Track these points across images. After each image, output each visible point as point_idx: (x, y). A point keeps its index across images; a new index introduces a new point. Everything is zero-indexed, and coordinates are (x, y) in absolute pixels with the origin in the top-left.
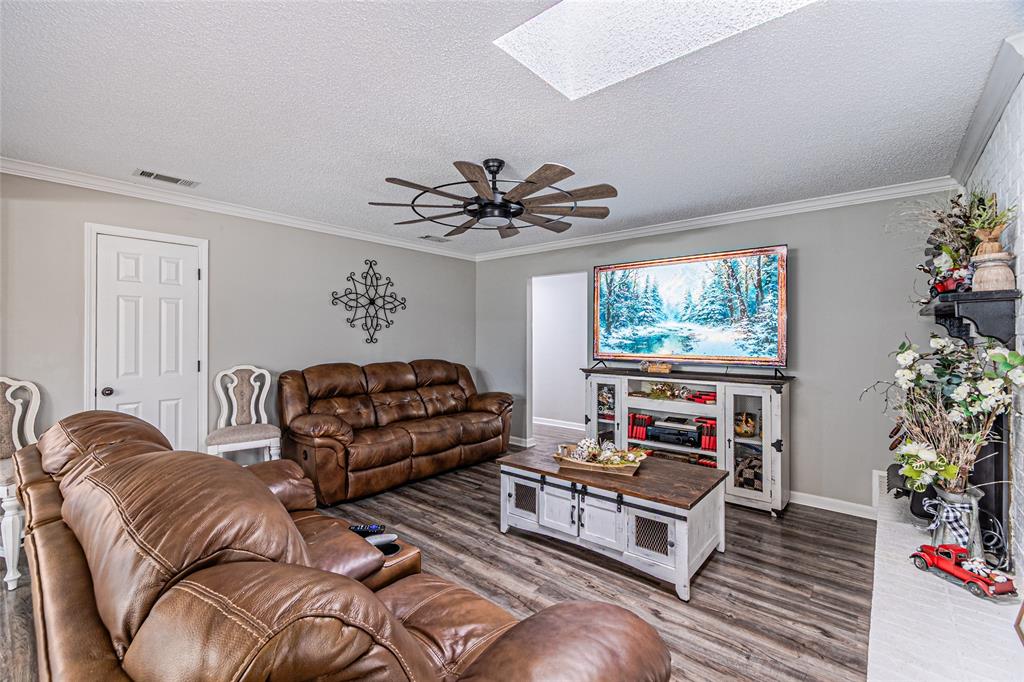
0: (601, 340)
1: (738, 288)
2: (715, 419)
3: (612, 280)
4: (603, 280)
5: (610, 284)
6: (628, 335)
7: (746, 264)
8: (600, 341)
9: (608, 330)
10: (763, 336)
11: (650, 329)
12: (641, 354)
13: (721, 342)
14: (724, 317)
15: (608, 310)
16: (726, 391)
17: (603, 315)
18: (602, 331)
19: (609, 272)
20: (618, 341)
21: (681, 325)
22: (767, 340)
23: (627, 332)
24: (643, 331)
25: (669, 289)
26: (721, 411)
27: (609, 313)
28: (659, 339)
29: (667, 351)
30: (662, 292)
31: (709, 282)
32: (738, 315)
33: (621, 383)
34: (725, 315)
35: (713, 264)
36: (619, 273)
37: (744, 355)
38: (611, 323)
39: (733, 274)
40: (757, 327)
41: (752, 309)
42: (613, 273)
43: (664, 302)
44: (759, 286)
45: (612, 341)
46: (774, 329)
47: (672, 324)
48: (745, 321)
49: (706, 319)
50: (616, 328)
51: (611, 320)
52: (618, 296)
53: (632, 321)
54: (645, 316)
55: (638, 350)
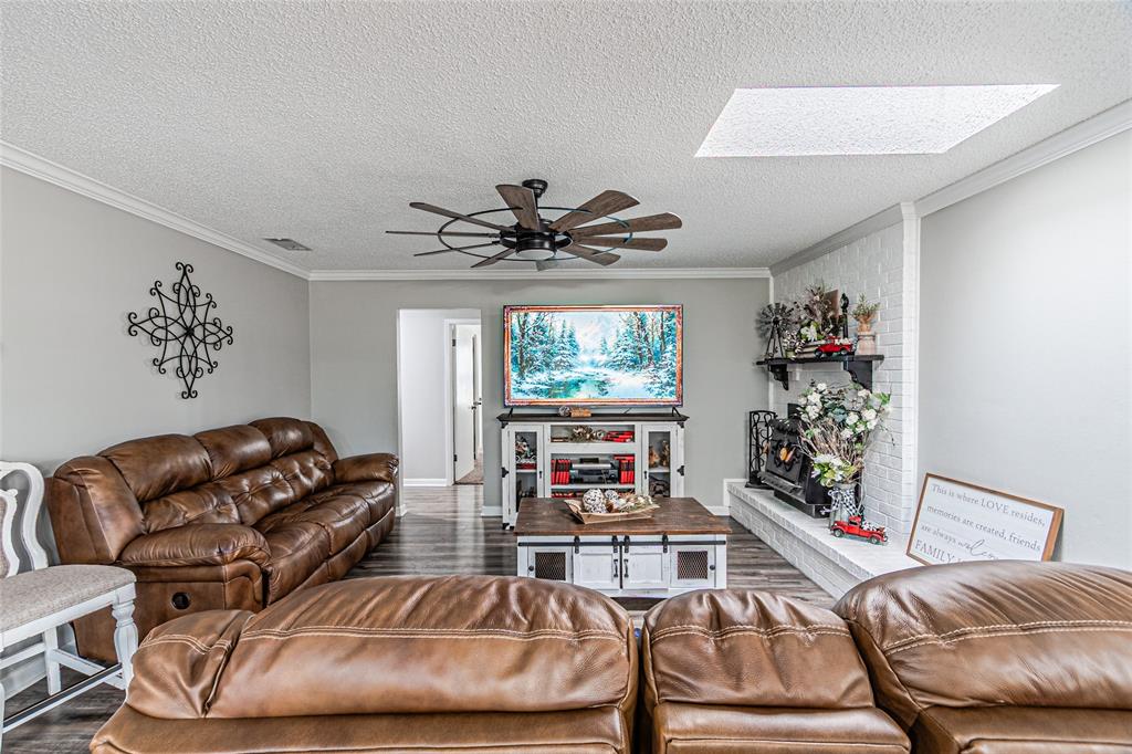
0: (513, 385)
1: (646, 339)
2: (633, 455)
3: (525, 322)
4: (515, 321)
5: (523, 326)
6: (543, 380)
7: (653, 317)
8: (512, 387)
9: (521, 374)
10: (665, 381)
11: (567, 374)
12: (559, 399)
13: (632, 386)
14: (636, 364)
15: (521, 353)
16: (643, 430)
17: (515, 359)
18: (514, 376)
19: (522, 314)
20: (532, 386)
21: (597, 370)
22: (668, 384)
23: (542, 376)
24: (559, 376)
25: (586, 335)
26: (639, 448)
27: (522, 357)
28: (577, 384)
30: (578, 338)
31: (622, 331)
32: (645, 363)
33: (543, 430)
34: (636, 362)
35: (626, 315)
36: (533, 316)
37: (651, 397)
38: (524, 368)
39: (642, 326)
40: (662, 373)
41: (656, 357)
42: (526, 315)
43: (581, 347)
44: (662, 338)
45: (525, 387)
46: (674, 374)
47: (589, 370)
48: (652, 368)
49: (617, 365)
50: (530, 372)
51: (524, 364)
52: (532, 339)
53: (547, 365)
54: (561, 361)
55: (555, 396)
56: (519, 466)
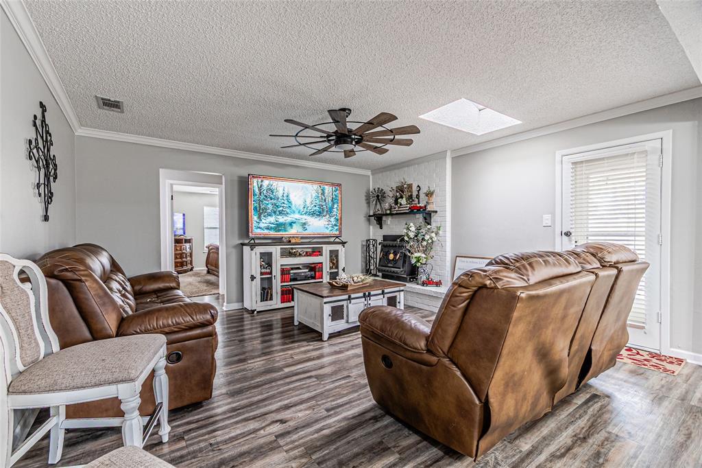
0: (255, 224)
1: (325, 200)
2: (322, 263)
3: (261, 186)
4: (255, 184)
5: (260, 188)
6: (273, 222)
7: (328, 189)
8: (254, 225)
9: (259, 217)
10: (334, 223)
11: (286, 218)
12: (281, 233)
13: (319, 226)
14: (319, 214)
15: (259, 204)
16: (326, 249)
17: (255, 208)
18: (255, 218)
19: (260, 180)
20: (266, 225)
21: (302, 217)
22: (336, 225)
23: (272, 219)
24: (281, 219)
25: (296, 196)
26: (324, 259)
27: (260, 207)
28: (291, 224)
29: (294, 231)
30: (292, 198)
31: (314, 195)
32: (325, 214)
33: (276, 250)
34: (320, 212)
35: (316, 187)
36: (266, 183)
37: (327, 232)
38: (261, 214)
39: (323, 194)
40: (332, 219)
41: (330, 211)
42: (262, 181)
43: (293, 203)
44: (332, 201)
45: (262, 225)
46: (337, 220)
47: (297, 216)
48: (328, 216)
49: (313, 214)
50: (265, 216)
51: (261, 212)
52: (265, 196)
53: (275, 212)
54: (282, 210)
55: (279, 231)
56: (262, 274)
